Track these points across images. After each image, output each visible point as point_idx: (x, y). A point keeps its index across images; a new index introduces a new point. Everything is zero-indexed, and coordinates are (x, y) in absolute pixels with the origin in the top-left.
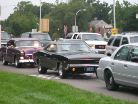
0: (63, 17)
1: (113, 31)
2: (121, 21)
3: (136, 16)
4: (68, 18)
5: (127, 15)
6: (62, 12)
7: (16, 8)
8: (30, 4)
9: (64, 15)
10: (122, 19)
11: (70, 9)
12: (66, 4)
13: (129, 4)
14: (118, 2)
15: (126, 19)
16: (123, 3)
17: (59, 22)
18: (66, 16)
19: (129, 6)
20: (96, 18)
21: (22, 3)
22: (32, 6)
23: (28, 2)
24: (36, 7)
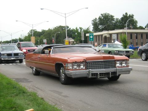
0: (50, 37)
1: (66, 42)
2: (79, 38)
6: (49, 34)
7: (29, 33)
8: (36, 31)
12: (51, 30)
13: (82, 28)
14: (77, 28)
16: (79, 28)
19: (82, 30)
21: (32, 30)
22: (37, 31)
23: (35, 30)
24: (39, 32)
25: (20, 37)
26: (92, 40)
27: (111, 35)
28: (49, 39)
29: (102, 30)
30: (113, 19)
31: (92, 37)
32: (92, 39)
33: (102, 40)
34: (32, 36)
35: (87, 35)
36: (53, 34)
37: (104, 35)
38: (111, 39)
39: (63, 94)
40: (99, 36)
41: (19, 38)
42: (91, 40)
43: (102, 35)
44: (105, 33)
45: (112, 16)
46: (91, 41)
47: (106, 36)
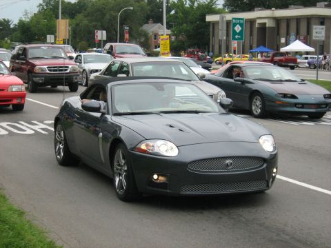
0: (103, 18)
2: (185, 25)
3: (205, 19)
4: (110, 19)
5: (193, 16)
6: (101, 11)
7: (40, 5)
9: (104, 15)
10: (186, 23)
11: (113, 7)
15: (192, 23)
17: (96, 25)
18: (108, 17)
20: (151, 21)
24: (69, 3)
25: (24, 19)
26: (239, 39)
27: (278, 20)
28: (99, 24)
31: (240, 28)
32: (239, 34)
33: (251, 34)
34: (58, 18)
35: (209, 18)
36: (112, 12)
37: (258, 21)
38: (278, 34)
41: (20, 21)
42: (237, 37)
44: (261, 15)
46: (236, 39)
47: (265, 24)
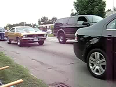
29: (42, 24)
30: (48, 19)
39: (17, 53)
40: (41, 27)
43: (42, 27)
45: (47, 18)
